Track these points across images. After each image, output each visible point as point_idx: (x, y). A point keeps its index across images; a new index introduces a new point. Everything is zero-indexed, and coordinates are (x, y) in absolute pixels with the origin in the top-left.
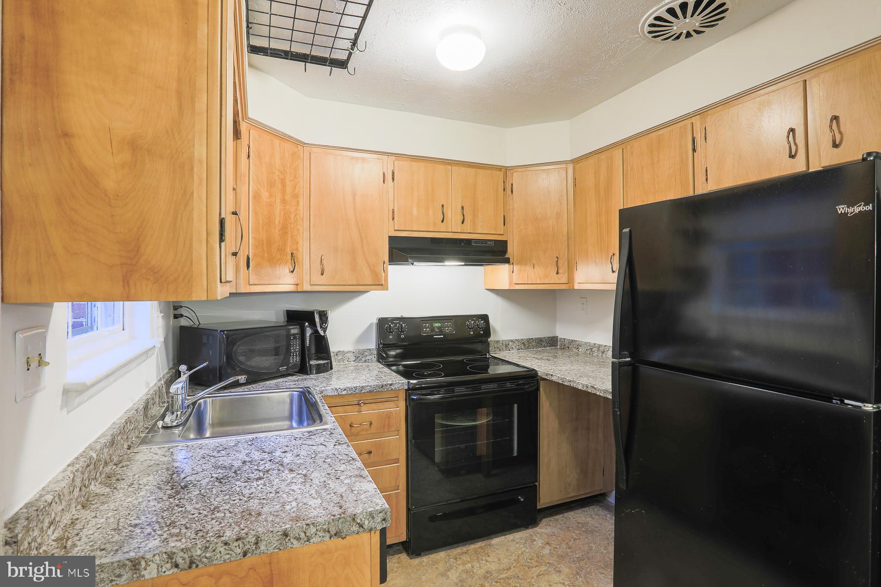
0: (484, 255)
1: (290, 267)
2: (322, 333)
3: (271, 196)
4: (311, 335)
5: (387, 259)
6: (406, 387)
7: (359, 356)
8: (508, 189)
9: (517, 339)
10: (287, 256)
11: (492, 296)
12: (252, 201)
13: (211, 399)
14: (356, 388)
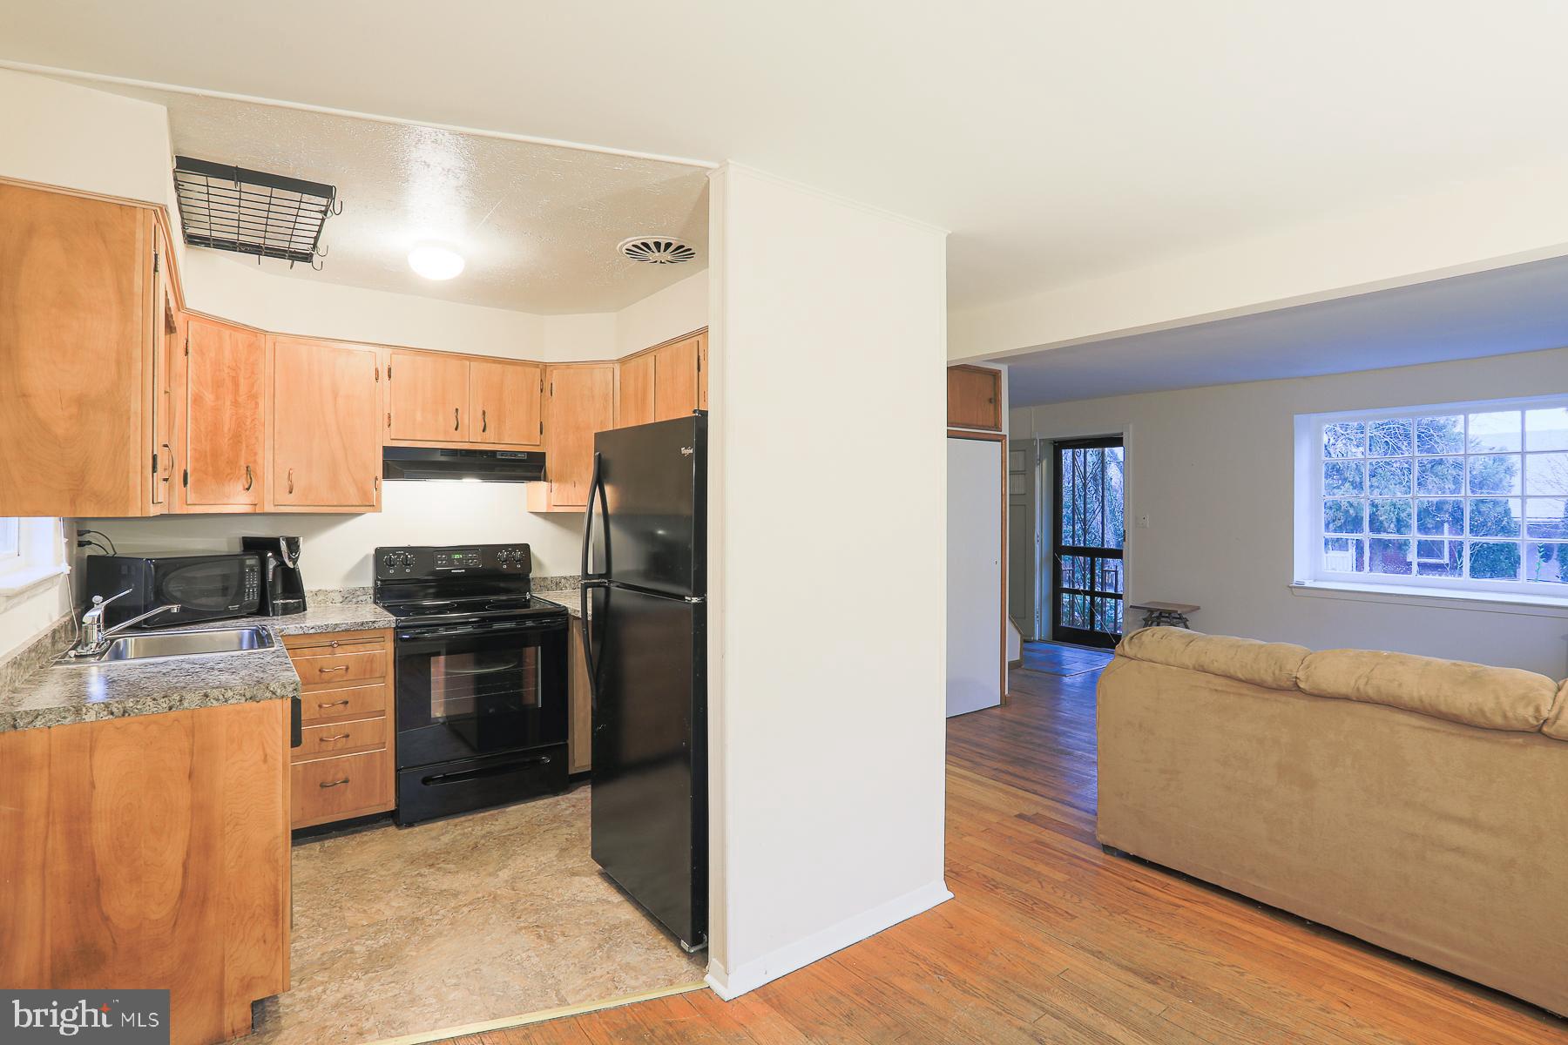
0: (514, 471)
1: (245, 483)
2: (290, 565)
3: (217, 398)
4: (275, 568)
5: (380, 473)
6: (394, 625)
7: (349, 597)
8: (544, 389)
9: (572, 575)
10: (239, 470)
11: (539, 521)
12: (191, 407)
13: (133, 639)
14: (327, 626)
